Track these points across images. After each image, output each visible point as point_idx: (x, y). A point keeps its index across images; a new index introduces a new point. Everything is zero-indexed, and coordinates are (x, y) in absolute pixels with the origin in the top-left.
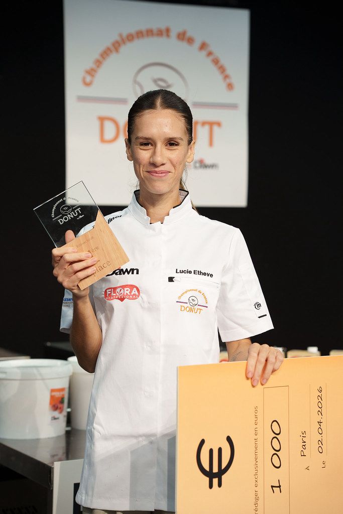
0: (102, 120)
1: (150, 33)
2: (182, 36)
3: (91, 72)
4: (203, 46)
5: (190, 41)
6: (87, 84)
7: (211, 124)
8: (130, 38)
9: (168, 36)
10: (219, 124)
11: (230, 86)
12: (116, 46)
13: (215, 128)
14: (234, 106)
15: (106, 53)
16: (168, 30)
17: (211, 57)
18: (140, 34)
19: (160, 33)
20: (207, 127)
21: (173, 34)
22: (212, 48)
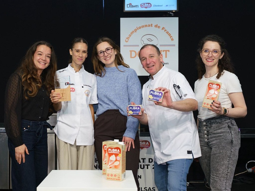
0: (131, 51)
1: (146, 26)
2: (156, 26)
3: (128, 38)
4: (163, 28)
5: (159, 27)
6: (126, 42)
7: (166, 51)
8: (140, 28)
9: (152, 26)
10: (169, 51)
11: (172, 40)
12: (136, 30)
13: (167, 52)
14: (174, 45)
15: (132, 33)
16: (152, 25)
17: (166, 31)
18: (143, 27)
19: (149, 26)
20: (165, 52)
21: (153, 26)
22: (166, 29)
